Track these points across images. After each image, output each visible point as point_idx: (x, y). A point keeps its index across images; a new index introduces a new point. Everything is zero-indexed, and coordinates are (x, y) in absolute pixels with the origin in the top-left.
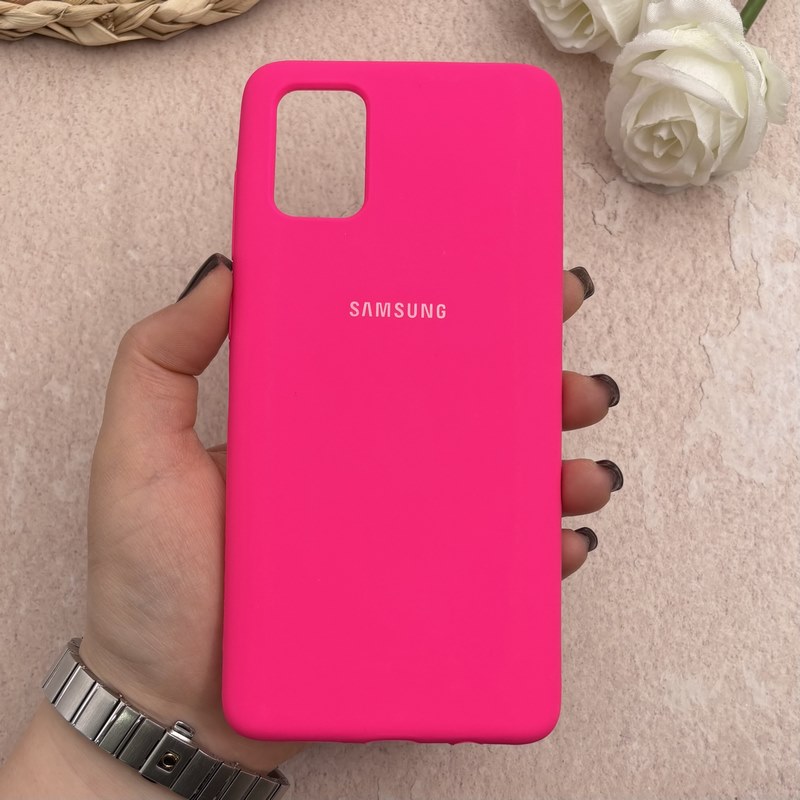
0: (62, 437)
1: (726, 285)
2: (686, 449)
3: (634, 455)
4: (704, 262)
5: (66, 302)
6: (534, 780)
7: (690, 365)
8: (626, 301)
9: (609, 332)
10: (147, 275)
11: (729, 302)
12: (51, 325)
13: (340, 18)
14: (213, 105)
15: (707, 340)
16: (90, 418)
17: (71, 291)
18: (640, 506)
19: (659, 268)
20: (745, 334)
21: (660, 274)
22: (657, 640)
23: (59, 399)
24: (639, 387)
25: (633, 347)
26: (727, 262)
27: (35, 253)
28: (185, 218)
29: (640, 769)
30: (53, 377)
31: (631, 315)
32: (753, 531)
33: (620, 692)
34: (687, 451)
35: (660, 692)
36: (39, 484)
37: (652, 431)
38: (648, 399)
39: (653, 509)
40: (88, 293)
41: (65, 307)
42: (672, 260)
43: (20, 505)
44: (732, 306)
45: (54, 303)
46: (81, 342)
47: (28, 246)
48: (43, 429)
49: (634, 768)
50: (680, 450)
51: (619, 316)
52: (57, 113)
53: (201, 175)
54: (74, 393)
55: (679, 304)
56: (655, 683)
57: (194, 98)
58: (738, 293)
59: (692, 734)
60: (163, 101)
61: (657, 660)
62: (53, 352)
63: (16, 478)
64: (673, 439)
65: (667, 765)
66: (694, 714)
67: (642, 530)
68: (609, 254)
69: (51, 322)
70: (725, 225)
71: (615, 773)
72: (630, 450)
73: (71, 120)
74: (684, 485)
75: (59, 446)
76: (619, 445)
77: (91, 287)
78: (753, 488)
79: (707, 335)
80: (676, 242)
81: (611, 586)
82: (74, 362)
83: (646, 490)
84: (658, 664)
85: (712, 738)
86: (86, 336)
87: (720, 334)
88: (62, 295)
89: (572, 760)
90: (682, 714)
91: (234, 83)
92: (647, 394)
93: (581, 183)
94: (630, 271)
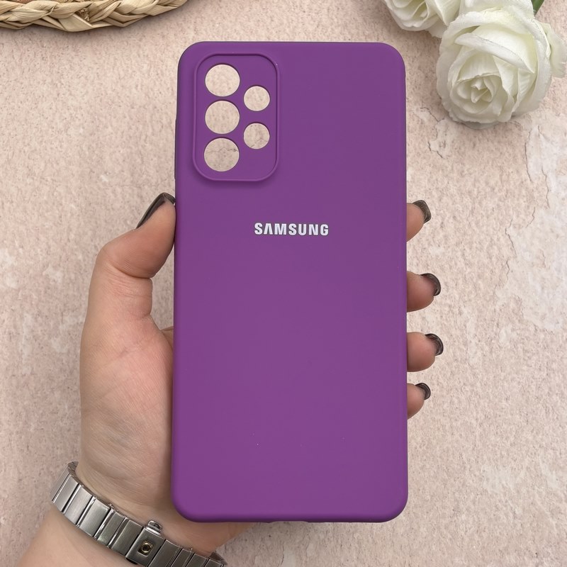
0: (56, 307)
1: (524, 192)
2: (497, 308)
3: (460, 313)
4: (508, 176)
5: (57, 212)
6: (393, 542)
7: (499, 249)
8: (453, 204)
9: (442, 227)
10: (114, 192)
11: (527, 204)
12: (47, 229)
13: (247, 9)
14: (159, 72)
15: (511, 231)
16: (76, 294)
17: (61, 204)
18: (465, 349)
19: (476, 180)
20: (538, 226)
21: (477, 184)
22: (478, 443)
23: (54, 281)
24: (463, 265)
25: (458, 237)
26: (524, 175)
27: (35, 178)
28: (140, 152)
29: (467, 533)
30: (50, 265)
31: (456, 214)
32: (546, 364)
33: (452, 480)
34: (498, 310)
35: (481, 480)
36: (42, 341)
37: (473, 296)
38: (469, 273)
39: (474, 351)
40: (73, 206)
41: (57, 216)
42: (485, 175)
43: (29, 356)
44: (528, 207)
45: (49, 213)
46: (69, 240)
47: (30, 174)
48: (43, 302)
49: (463, 533)
50: (493, 309)
51: (448, 215)
52: (49, 80)
53: (151, 121)
54: (64, 276)
55: (491, 205)
56: (477, 473)
57: (146, 67)
58: (533, 197)
59: (504, 508)
60: (123, 70)
61: (478, 457)
62: (49, 247)
63: (25, 336)
64: (488, 301)
65: (487, 530)
66: (505, 494)
67: (466, 366)
68: (441, 172)
69: (47, 227)
70: (523, 150)
71: (449, 536)
72: (457, 309)
73: (59, 84)
74: (496, 334)
75: (55, 314)
76: (450, 306)
77: (75, 202)
78: (545, 335)
79: (511, 228)
80: (488, 162)
81: (445, 406)
82: (64, 254)
83: (469, 338)
84: (479, 460)
85: (519, 511)
86: (72, 236)
87: (520, 227)
88: (55, 208)
89: (419, 527)
90: (496, 494)
91: (173, 56)
92: (469, 270)
93: (420, 123)
94: (455, 183)
